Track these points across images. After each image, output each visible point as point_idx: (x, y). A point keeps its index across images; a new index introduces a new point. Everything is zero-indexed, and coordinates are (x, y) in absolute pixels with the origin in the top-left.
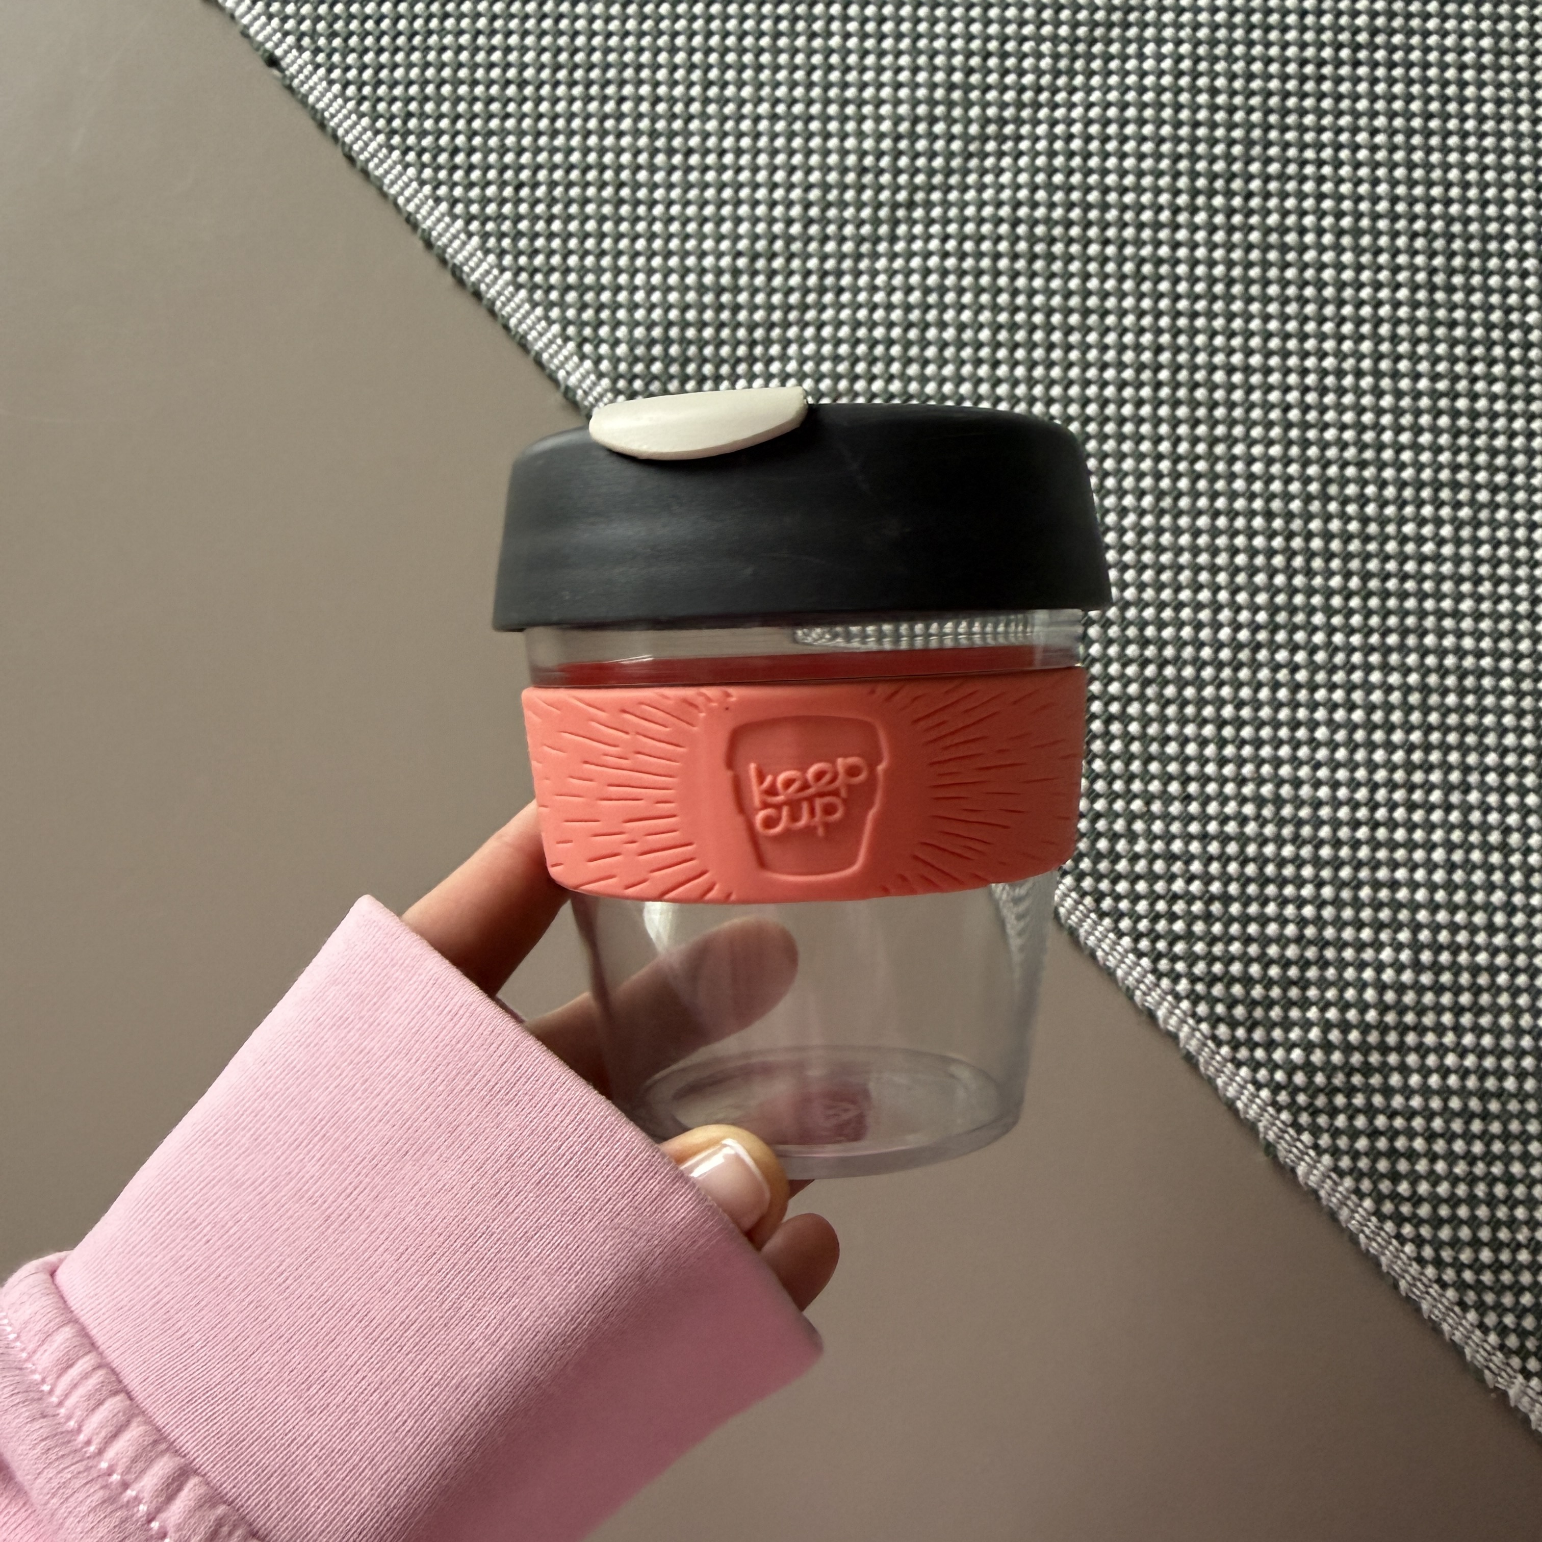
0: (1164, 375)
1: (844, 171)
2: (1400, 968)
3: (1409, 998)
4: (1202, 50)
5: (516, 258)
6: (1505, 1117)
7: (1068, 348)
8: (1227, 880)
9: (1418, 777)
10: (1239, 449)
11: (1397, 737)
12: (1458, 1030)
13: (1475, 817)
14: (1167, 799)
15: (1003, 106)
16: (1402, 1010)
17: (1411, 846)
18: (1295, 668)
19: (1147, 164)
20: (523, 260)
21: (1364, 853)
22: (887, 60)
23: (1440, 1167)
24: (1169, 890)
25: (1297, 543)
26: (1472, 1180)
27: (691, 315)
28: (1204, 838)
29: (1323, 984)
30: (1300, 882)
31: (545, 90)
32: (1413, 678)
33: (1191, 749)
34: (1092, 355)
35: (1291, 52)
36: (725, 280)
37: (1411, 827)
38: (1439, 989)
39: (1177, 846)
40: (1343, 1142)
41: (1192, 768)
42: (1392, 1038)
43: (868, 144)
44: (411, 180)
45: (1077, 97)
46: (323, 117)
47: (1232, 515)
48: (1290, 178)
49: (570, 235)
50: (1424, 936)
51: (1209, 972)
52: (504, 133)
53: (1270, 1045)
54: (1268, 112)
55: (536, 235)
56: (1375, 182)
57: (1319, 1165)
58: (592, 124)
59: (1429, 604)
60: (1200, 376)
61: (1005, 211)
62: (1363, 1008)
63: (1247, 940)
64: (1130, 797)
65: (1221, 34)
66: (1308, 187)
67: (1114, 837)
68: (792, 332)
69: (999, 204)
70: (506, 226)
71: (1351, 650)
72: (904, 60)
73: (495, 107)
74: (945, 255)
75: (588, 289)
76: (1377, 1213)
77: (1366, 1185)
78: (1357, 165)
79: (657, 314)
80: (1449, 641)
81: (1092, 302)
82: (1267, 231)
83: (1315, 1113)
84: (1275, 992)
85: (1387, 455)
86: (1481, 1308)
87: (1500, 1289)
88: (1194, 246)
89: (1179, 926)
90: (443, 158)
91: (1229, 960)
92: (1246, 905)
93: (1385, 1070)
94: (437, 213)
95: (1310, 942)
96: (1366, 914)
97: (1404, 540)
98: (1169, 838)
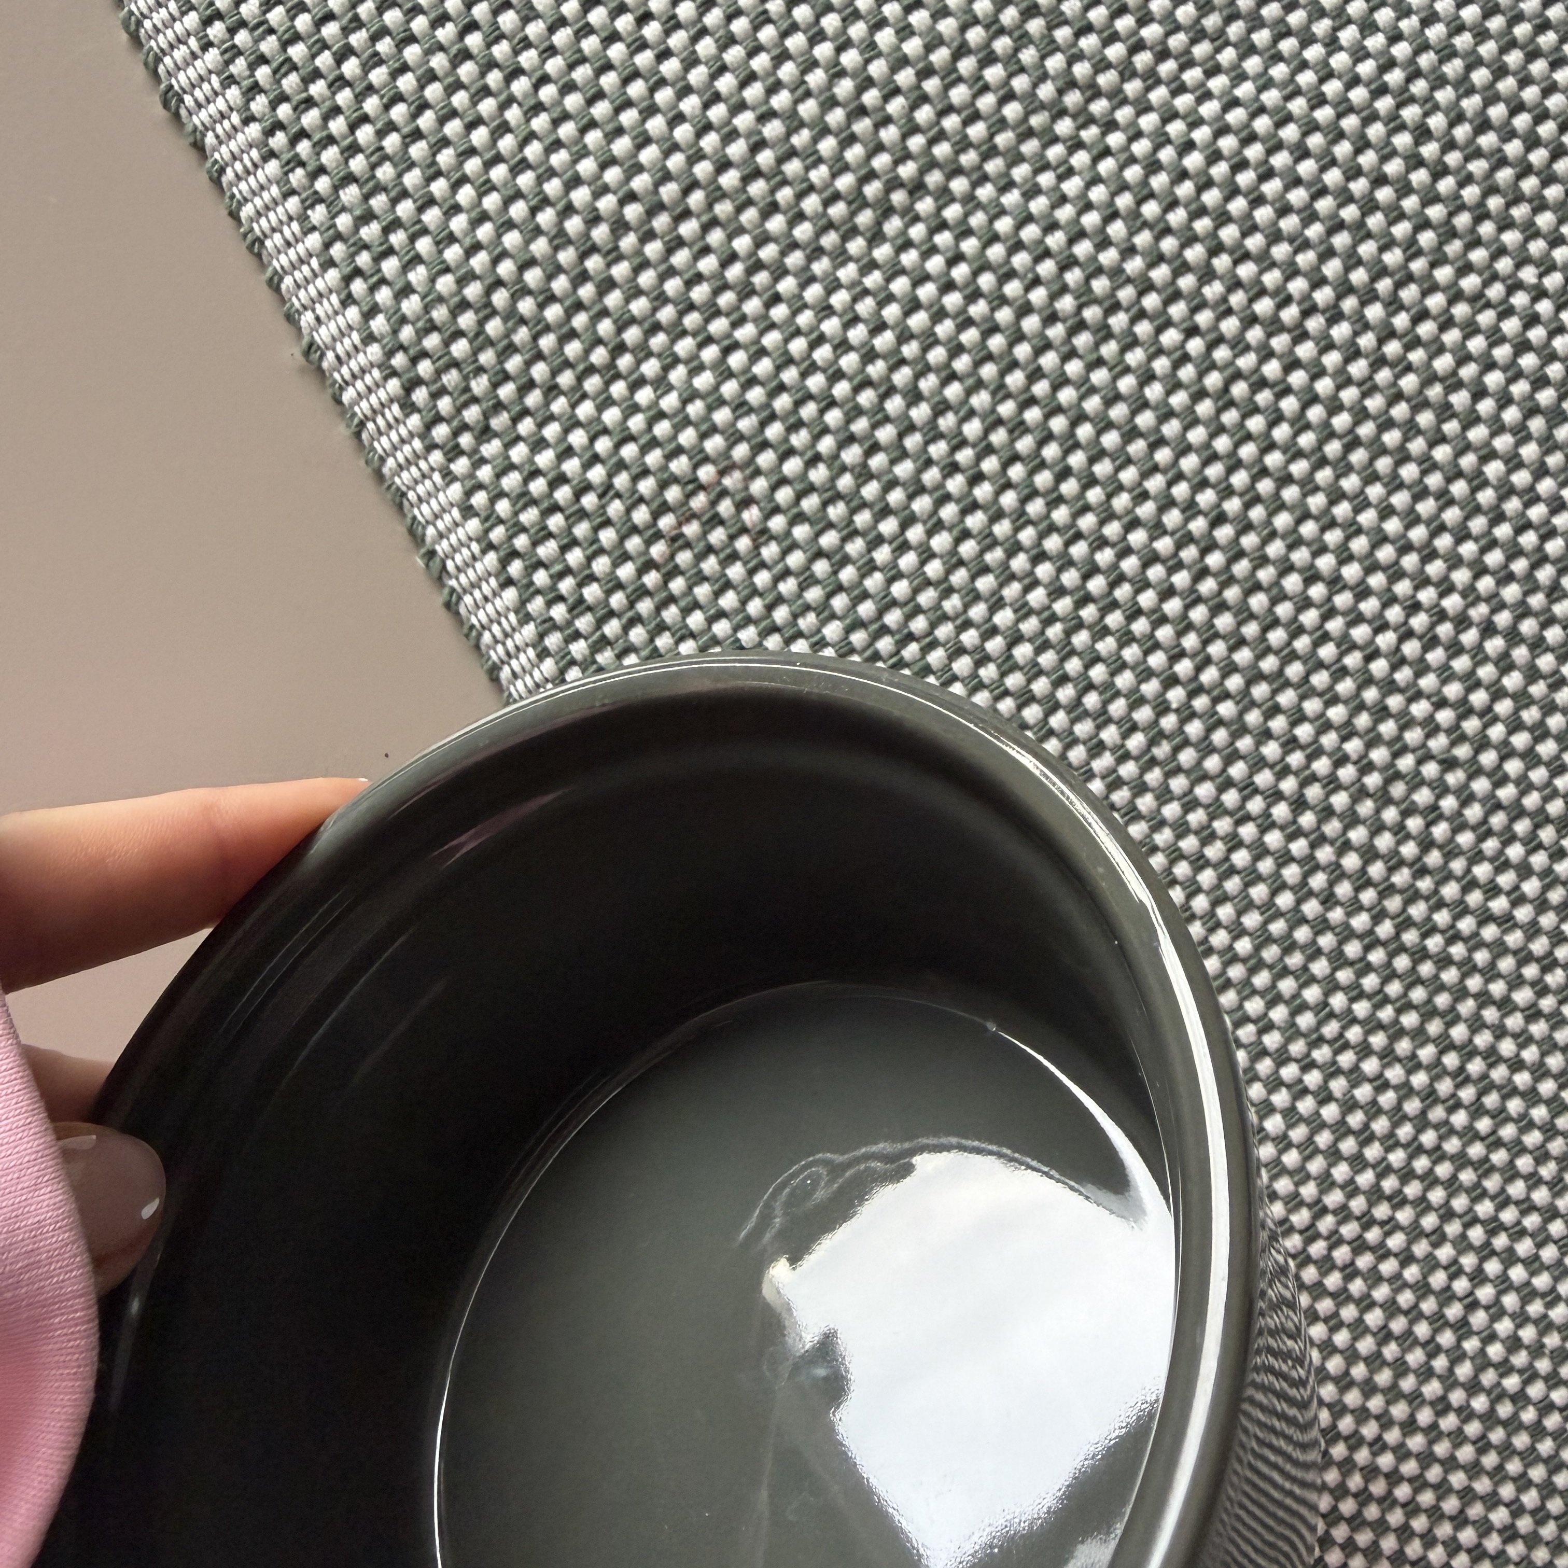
0: (1215, 560)
1: (829, 102)
4: (1426, 60)
5: (274, 105)
7: (1089, 481)
9: (1381, 1211)
10: (1286, 698)
11: (1373, 1152)
13: (1438, 1279)
15: (1101, 65)
18: (1266, 1027)
19: (1289, 223)
20: (284, 111)
25: (1325, 854)
27: (533, 277)
32: (1419, 1079)
34: (1121, 502)
36: (600, 233)
37: (1351, 1274)
43: (877, 68)
45: (1217, 83)
47: (1248, 789)
48: (1488, 305)
49: (370, 89)
54: (1490, 189)
55: (317, 74)
59: (1474, 983)
60: (1265, 575)
61: (1056, 240)
65: (1463, 41)
66: (1511, 326)
68: (684, 347)
69: (1051, 227)
70: (269, 45)
71: (1350, 1021)
74: (948, 286)
75: (380, 188)
79: (479, 261)
80: (1483, 1040)
81: (1145, 420)
82: (1430, 378)
85: (1488, 758)
88: (1318, 372)
97: (1470, 884)
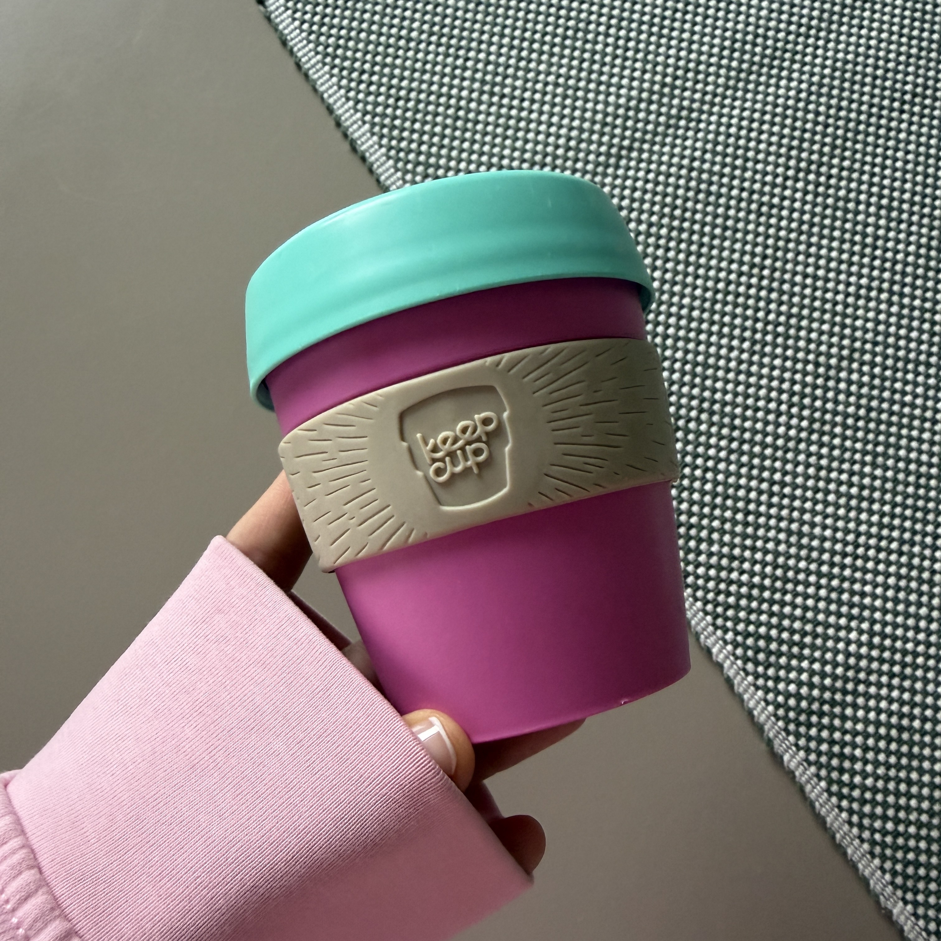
0: (766, 272)
1: (594, 122)
2: (860, 645)
3: (863, 663)
4: (814, 88)
5: (390, 141)
6: (911, 743)
7: (712, 247)
8: (764, 576)
9: (885, 532)
10: (804, 323)
11: (876, 507)
12: (890, 687)
13: (916, 561)
14: (735, 523)
15: (693, 101)
16: (858, 670)
17: (876, 573)
18: (820, 457)
19: (773, 149)
20: (394, 143)
21: (847, 572)
22: (628, 63)
23: (869, 768)
24: (728, 577)
25: (831, 384)
26: (887, 779)
28: (754, 549)
29: (813, 647)
30: (807, 585)
31: (422, 46)
32: (890, 474)
33: (753, 495)
34: (725, 254)
35: (866, 98)
37: (878, 562)
38: (882, 661)
39: (737, 552)
40: (813, 745)
41: (752, 507)
42: (850, 686)
43: (610, 109)
44: (333, 85)
45: (737, 103)
46: (286, 39)
47: (796, 361)
48: (855, 171)
49: (425, 133)
50: (877, 627)
51: (746, 630)
52: (393, 66)
53: (777, 679)
54: (847, 130)
55: (404, 129)
56: (905, 181)
57: (797, 757)
58: (448, 70)
59: (904, 432)
60: (787, 276)
61: (685, 162)
62: (836, 665)
63: (772, 614)
64: (712, 518)
65: (826, 81)
66: (865, 177)
67: (700, 541)
69: (683, 157)
70: (387, 121)
71: (855, 451)
72: (638, 65)
73: (391, 50)
74: (647, 181)
75: (431, 166)
76: (828, 791)
77: (823, 773)
78: (895, 170)
80: (913, 455)
81: (730, 223)
82: (838, 199)
83: (798, 724)
84: (784, 648)
85: (891, 340)
86: (883, 858)
87: (895, 848)
88: (794, 200)
89: (731, 600)
90: (355, 75)
91: (759, 624)
92: (773, 593)
93: (844, 705)
94: (346, 107)
95: (809, 621)
96: (844, 609)
97: (894, 391)
98: (733, 546)
